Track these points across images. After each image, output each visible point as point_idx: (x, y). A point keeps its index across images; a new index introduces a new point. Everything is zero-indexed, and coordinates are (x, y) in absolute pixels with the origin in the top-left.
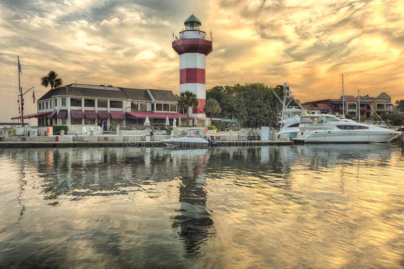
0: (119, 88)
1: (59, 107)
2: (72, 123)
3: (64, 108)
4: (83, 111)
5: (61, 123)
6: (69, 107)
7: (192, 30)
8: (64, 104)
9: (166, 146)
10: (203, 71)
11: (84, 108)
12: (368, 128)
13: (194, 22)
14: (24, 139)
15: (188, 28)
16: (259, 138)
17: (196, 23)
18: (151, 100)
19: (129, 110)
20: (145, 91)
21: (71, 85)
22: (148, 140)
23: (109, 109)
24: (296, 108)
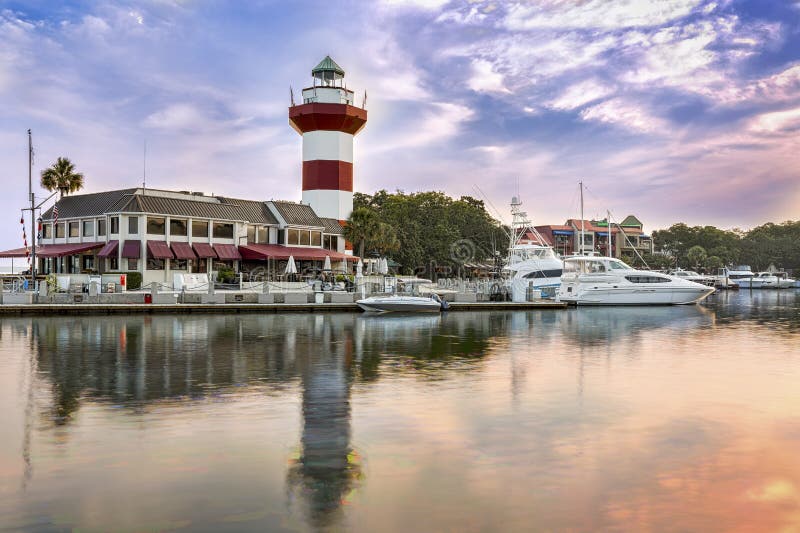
0: (218, 198)
1: (122, 236)
2: (149, 268)
3: (133, 237)
4: (168, 243)
5: (127, 266)
6: (144, 236)
7: (328, 87)
8: (133, 229)
9: (363, 311)
10: (348, 167)
11: (170, 238)
12: (670, 281)
13: (333, 71)
14: (78, 299)
15: (319, 82)
16: (509, 297)
17: (337, 73)
18: (278, 223)
19: (244, 243)
20: (264, 205)
21: (135, 190)
22: (320, 300)
23: (212, 240)
24: (534, 244)
